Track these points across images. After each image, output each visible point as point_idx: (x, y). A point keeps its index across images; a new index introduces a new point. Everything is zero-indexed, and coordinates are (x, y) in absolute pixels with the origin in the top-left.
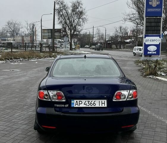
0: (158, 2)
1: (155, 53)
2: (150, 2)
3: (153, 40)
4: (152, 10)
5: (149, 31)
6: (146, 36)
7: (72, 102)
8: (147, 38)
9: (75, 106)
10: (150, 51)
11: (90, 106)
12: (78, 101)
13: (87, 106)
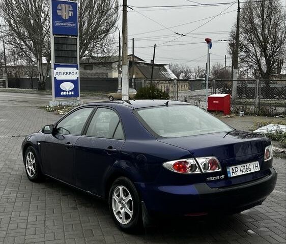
0: (70, 12)
1: (72, 93)
2: (58, 11)
3: (68, 74)
4: (62, 24)
5: (61, 59)
6: (56, 66)
7: (228, 170)
8: (58, 69)
9: (232, 176)
10: (64, 91)
11: (246, 173)
12: (234, 167)
13: (244, 173)
